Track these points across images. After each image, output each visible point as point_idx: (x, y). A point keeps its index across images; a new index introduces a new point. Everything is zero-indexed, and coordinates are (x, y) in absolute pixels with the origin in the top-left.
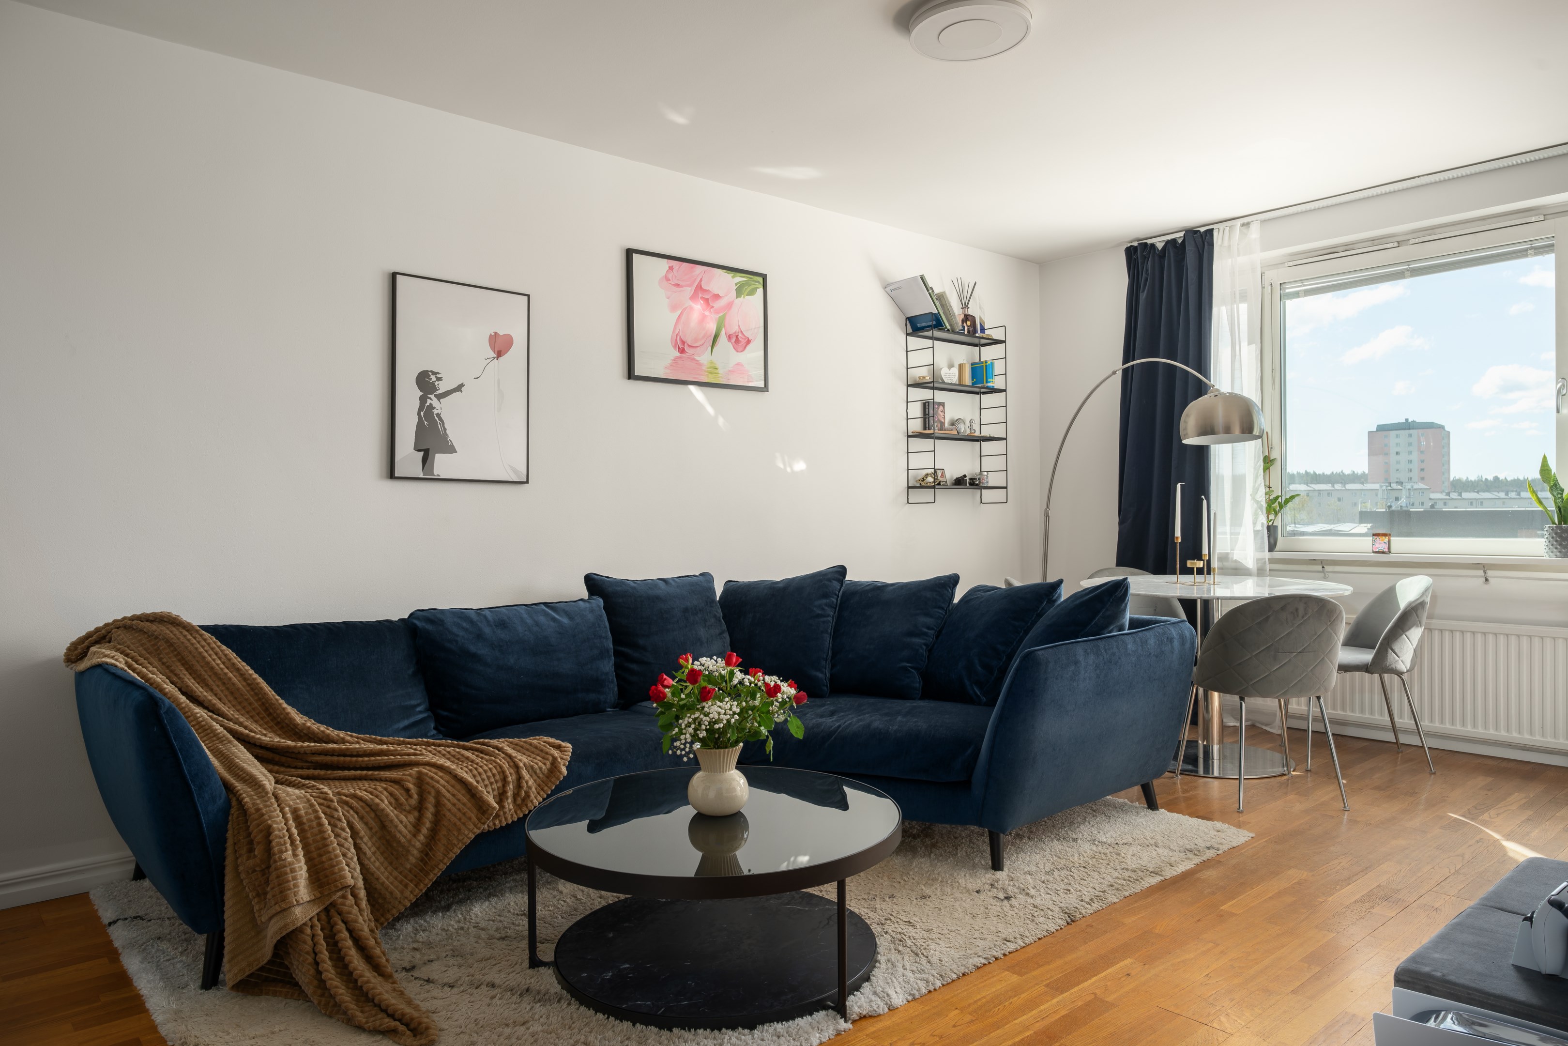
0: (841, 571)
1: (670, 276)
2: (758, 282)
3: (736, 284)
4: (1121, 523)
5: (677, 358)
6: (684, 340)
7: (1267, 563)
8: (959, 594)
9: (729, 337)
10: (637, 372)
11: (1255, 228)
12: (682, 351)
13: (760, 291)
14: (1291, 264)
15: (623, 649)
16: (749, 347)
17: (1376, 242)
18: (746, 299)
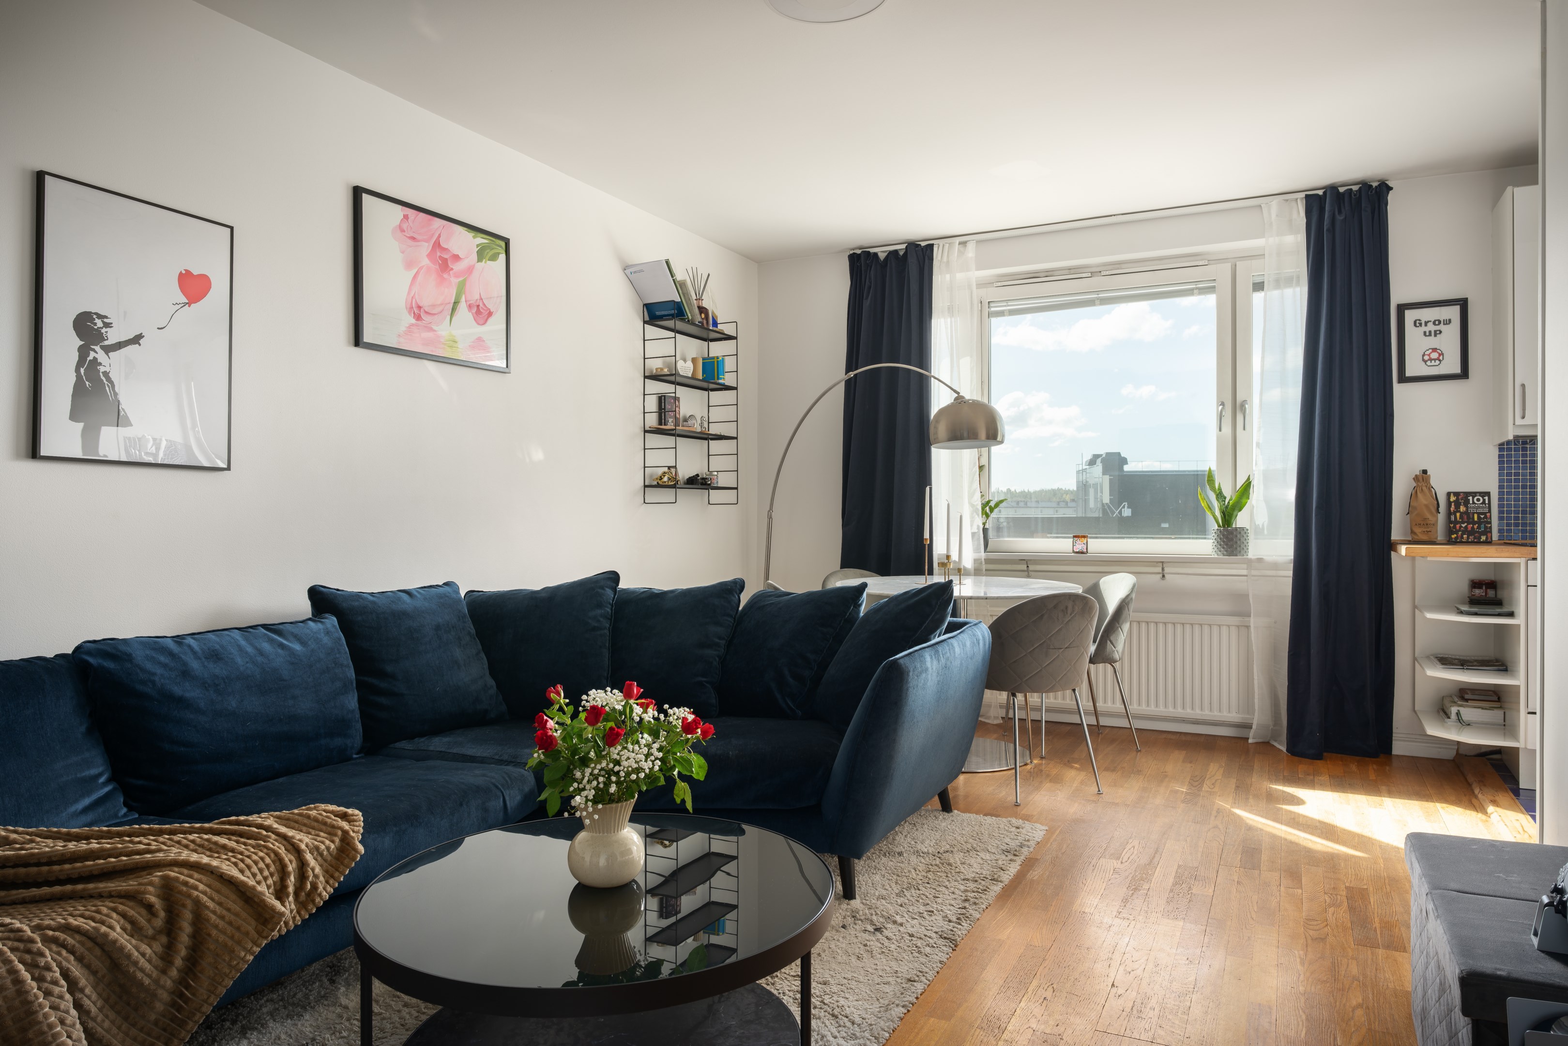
0: (613, 577)
1: (405, 226)
2: (501, 246)
3: (478, 246)
4: (844, 525)
5: (412, 325)
6: (421, 305)
7: (984, 563)
8: (745, 598)
9: (470, 307)
10: (367, 337)
11: (971, 247)
12: (418, 318)
13: (503, 257)
14: (999, 284)
15: (366, 679)
16: (491, 320)
17: (1072, 271)
18: (487, 265)
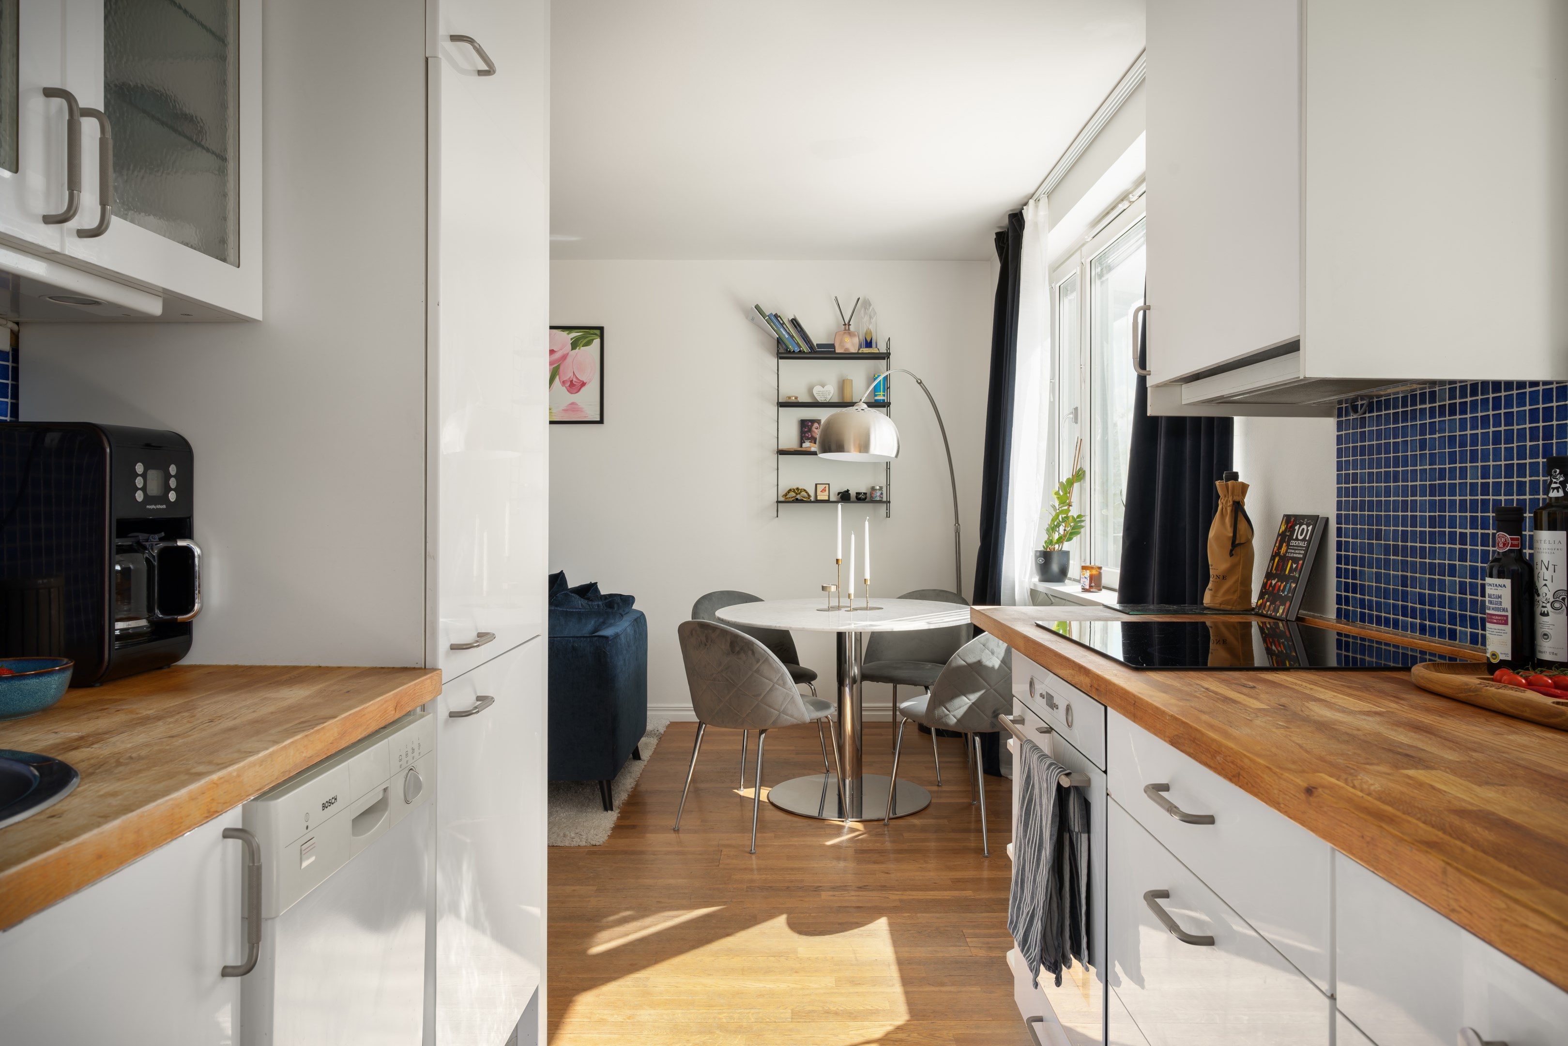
2: (595, 334)
3: (571, 339)
9: (564, 383)
11: (1043, 204)
13: (597, 342)
16: (583, 389)
18: (582, 351)
